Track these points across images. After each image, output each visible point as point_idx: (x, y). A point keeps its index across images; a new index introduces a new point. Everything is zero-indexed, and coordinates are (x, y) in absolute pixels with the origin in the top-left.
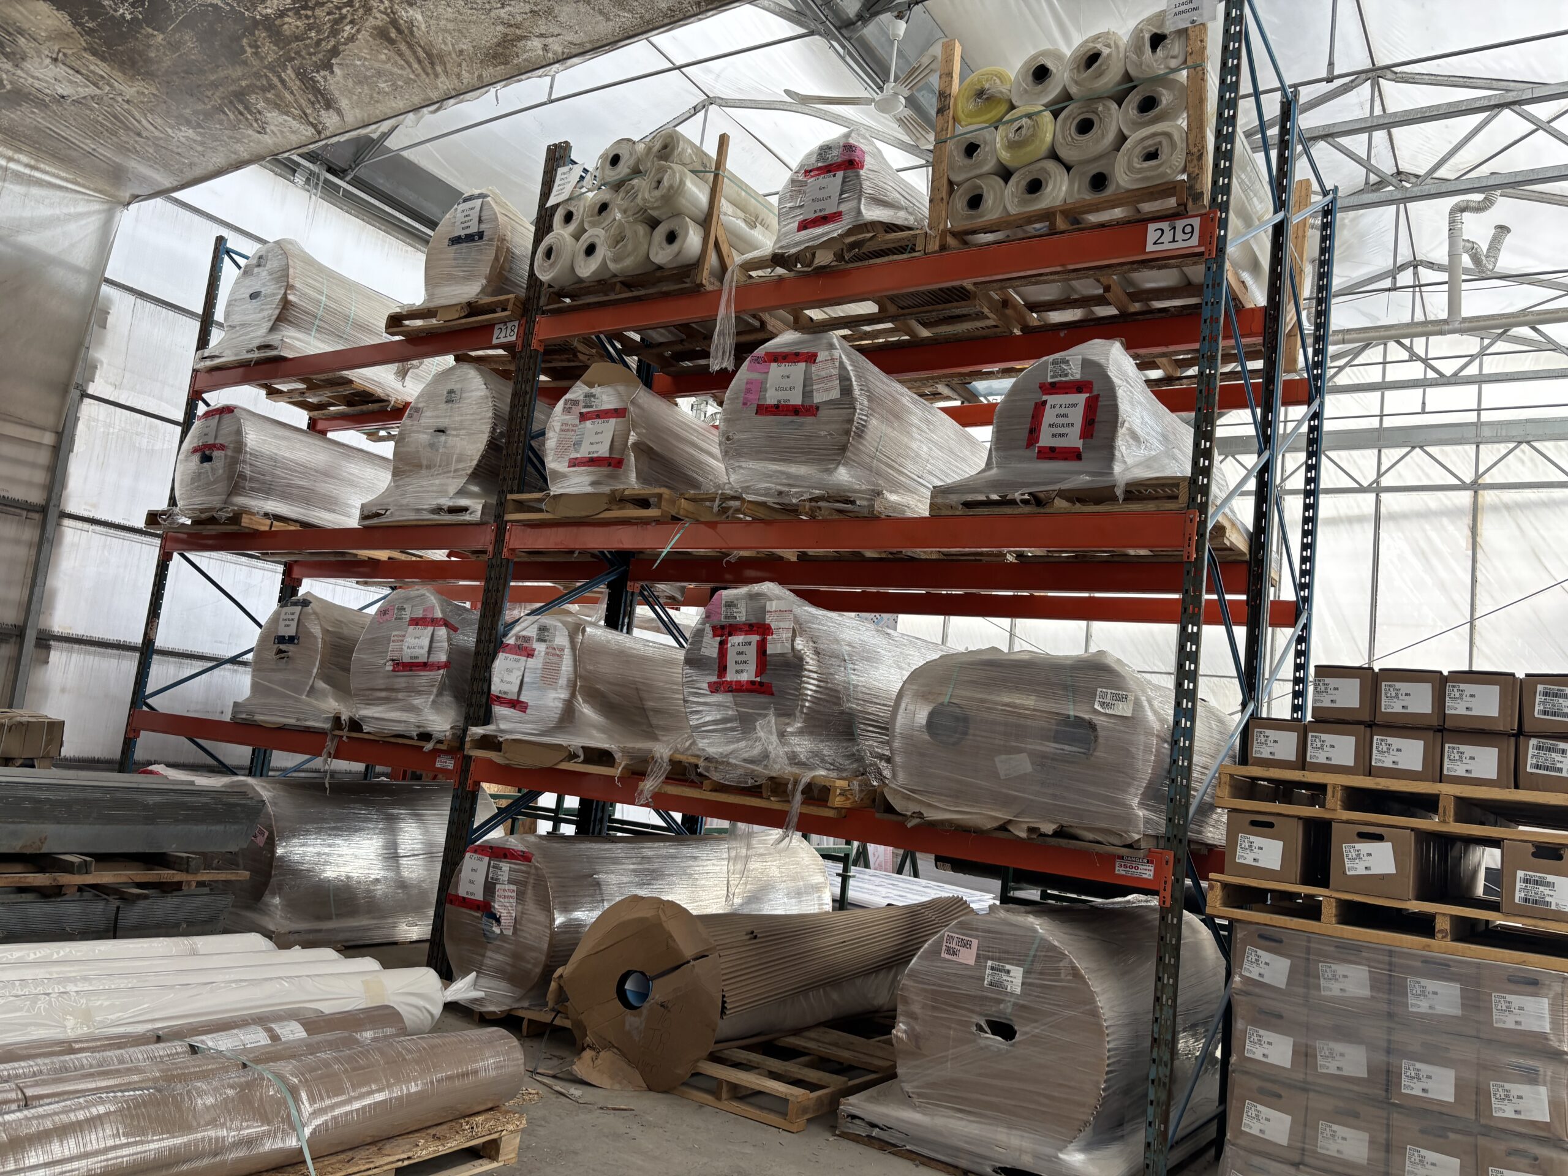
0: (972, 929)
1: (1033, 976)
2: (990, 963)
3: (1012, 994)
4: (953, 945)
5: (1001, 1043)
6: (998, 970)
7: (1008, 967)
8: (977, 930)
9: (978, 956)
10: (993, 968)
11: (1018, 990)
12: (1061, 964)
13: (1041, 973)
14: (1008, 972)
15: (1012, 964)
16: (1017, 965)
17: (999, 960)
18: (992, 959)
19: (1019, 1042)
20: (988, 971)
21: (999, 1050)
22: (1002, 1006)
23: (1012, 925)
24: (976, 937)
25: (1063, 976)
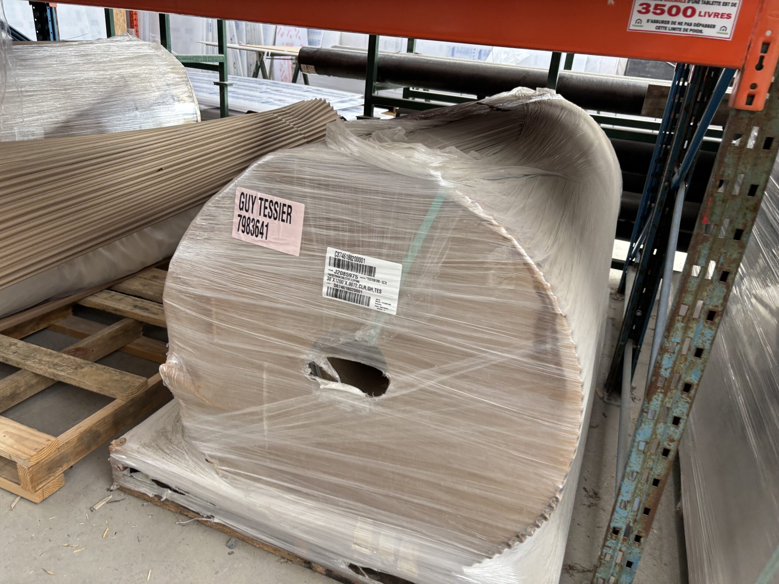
0: (290, 181)
1: (423, 280)
2: (331, 252)
3: (379, 313)
4: (255, 215)
5: (359, 399)
6: (348, 266)
7: (369, 261)
8: (301, 182)
9: (306, 238)
10: (338, 263)
11: (393, 308)
12: (491, 258)
13: (443, 276)
14: (371, 270)
15: (379, 256)
16: (389, 258)
17: (352, 245)
18: (336, 244)
19: (394, 399)
20: (329, 269)
21: (355, 410)
22: (359, 335)
23: (376, 170)
24: (301, 198)
25: (491, 283)
